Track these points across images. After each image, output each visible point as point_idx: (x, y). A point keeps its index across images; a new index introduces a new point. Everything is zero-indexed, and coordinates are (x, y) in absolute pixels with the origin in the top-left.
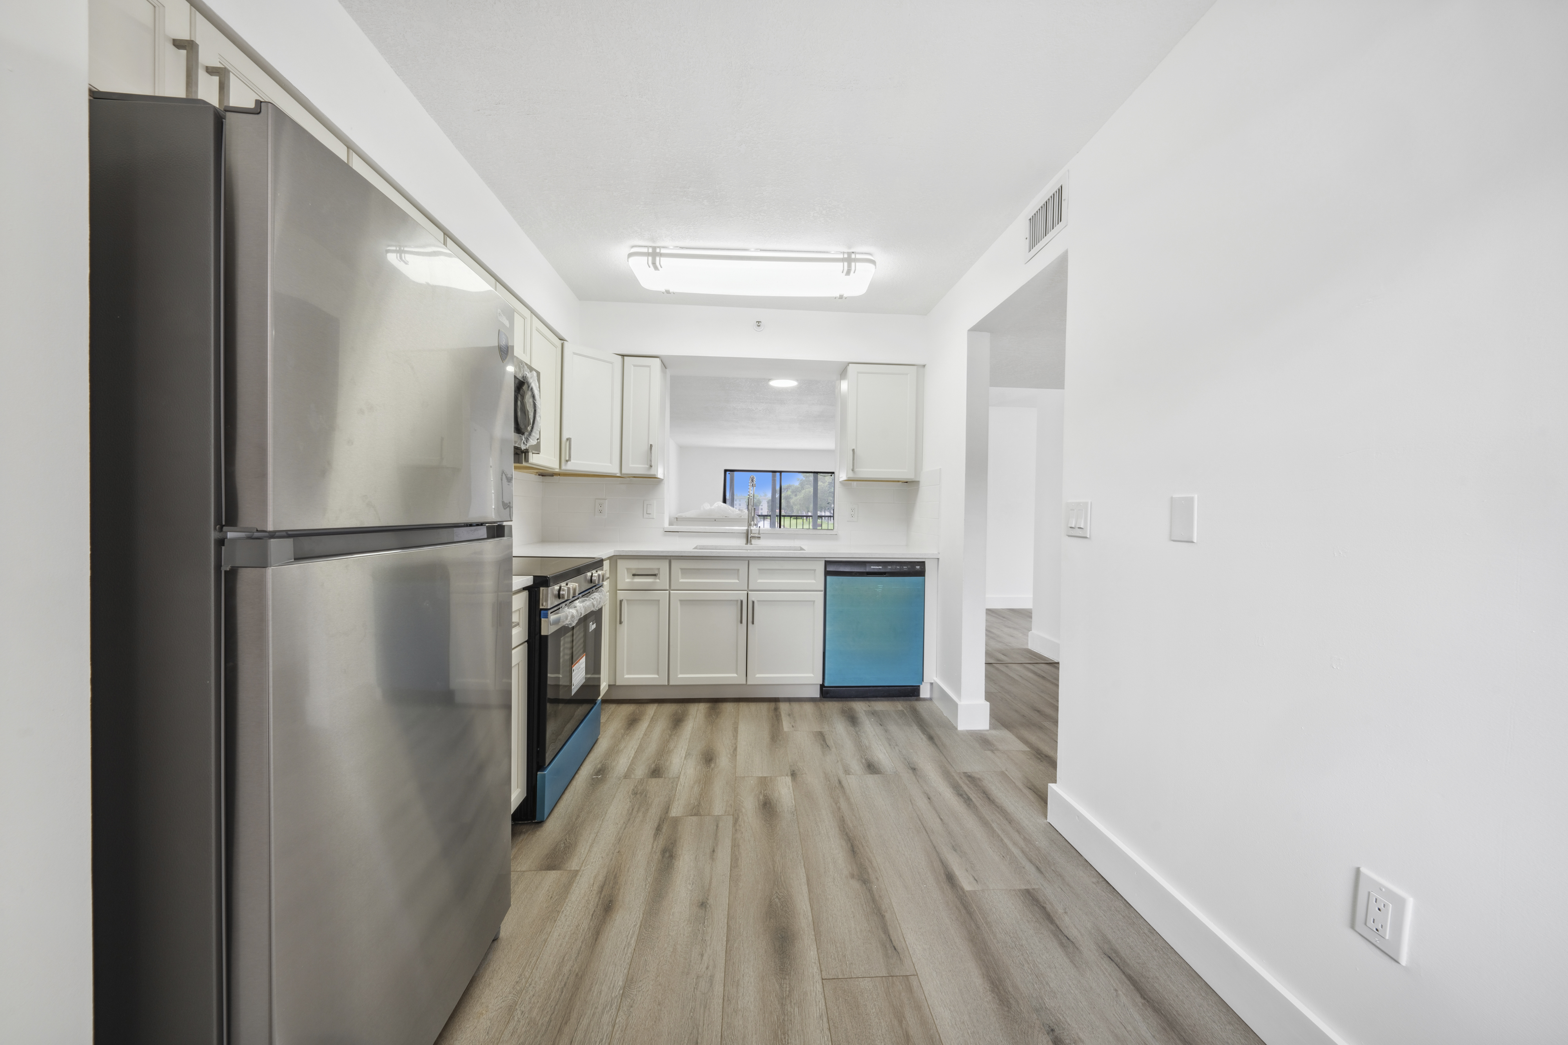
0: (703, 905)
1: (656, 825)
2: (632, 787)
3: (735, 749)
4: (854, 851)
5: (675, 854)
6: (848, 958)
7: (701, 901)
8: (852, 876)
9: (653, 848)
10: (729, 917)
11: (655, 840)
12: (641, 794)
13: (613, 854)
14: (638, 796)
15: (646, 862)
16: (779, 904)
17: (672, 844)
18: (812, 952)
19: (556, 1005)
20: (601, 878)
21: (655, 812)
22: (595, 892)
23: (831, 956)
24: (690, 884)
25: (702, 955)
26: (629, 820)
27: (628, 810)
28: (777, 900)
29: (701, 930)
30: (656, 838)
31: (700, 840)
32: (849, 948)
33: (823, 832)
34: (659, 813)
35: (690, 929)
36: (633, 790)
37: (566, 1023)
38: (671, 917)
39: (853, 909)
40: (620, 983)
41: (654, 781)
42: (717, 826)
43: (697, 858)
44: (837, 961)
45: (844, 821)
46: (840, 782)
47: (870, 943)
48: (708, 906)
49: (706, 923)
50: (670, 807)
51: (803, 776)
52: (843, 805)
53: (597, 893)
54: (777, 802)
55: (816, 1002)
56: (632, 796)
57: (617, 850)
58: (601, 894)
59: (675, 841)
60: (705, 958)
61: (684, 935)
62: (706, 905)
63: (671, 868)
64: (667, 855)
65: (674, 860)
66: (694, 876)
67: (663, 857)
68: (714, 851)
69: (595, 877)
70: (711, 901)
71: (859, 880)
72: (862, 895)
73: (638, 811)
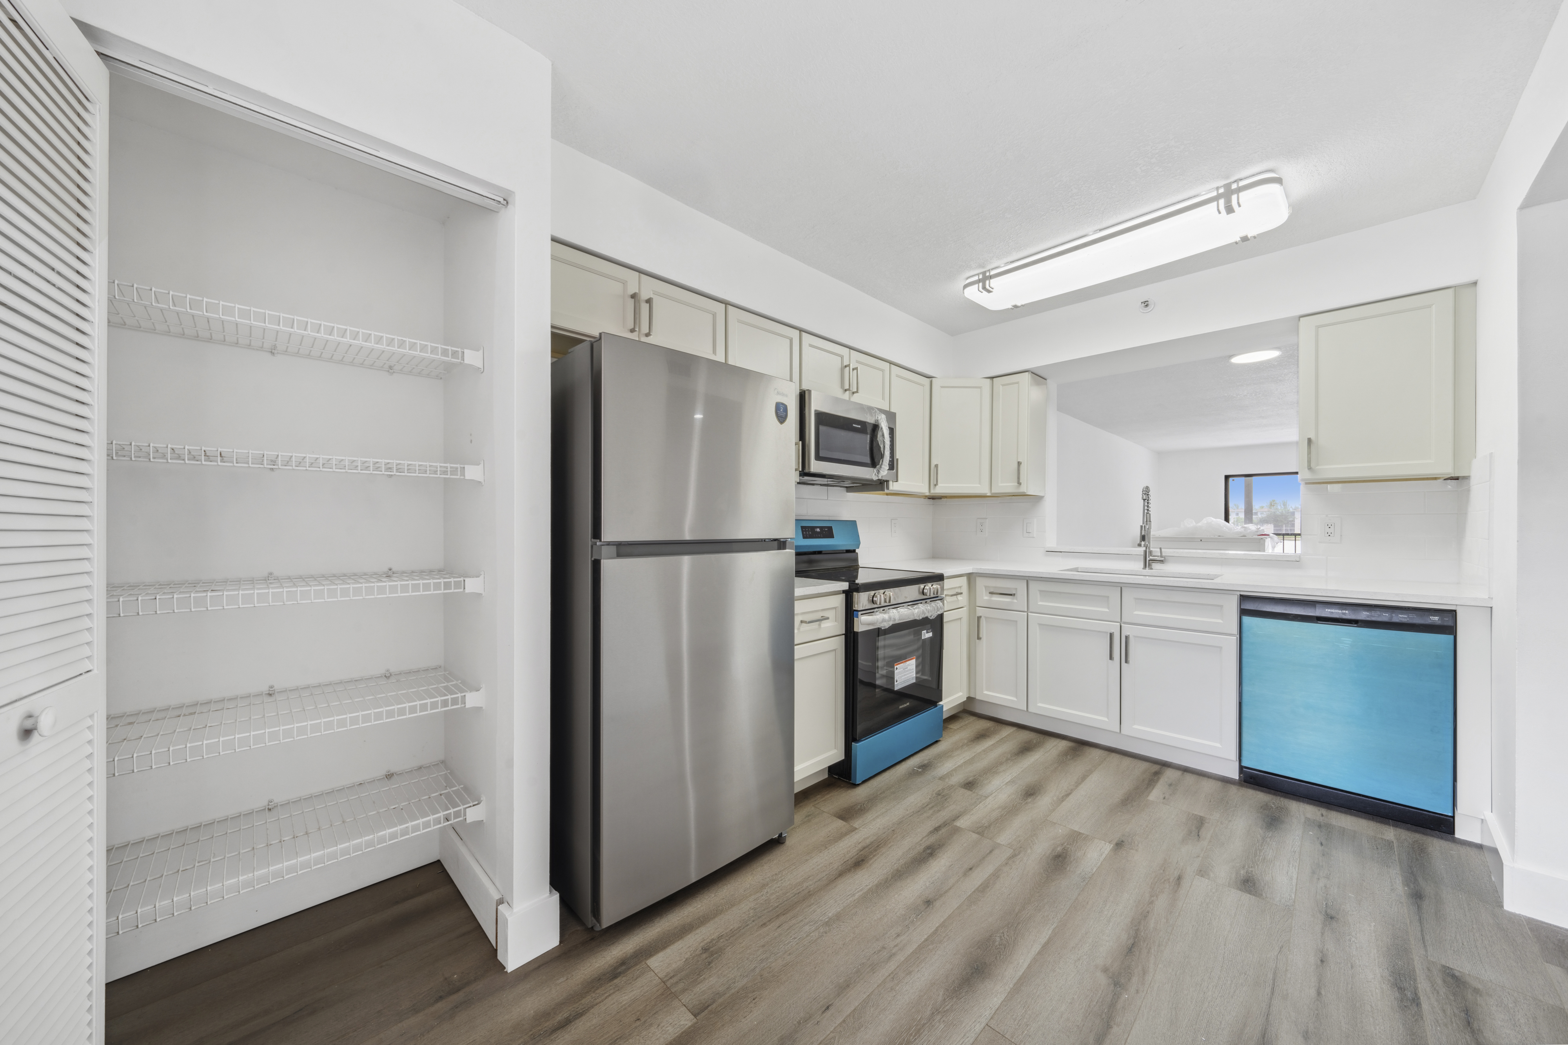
0: (928, 903)
1: (937, 825)
2: (940, 789)
3: (1068, 795)
4: (1130, 950)
5: (936, 854)
6: (1030, 1029)
7: (929, 899)
8: (1105, 970)
9: (921, 841)
10: (943, 925)
11: (928, 835)
12: (944, 796)
13: (888, 829)
14: (940, 797)
15: (908, 848)
16: (997, 943)
17: (939, 845)
18: (995, 999)
19: (786, 901)
20: (868, 842)
21: (944, 815)
22: (857, 849)
23: (1013, 1015)
24: (929, 882)
25: (898, 936)
26: (919, 811)
27: (923, 804)
28: (998, 939)
29: (911, 918)
30: (929, 835)
31: (965, 855)
32: (1039, 1023)
33: (1106, 913)
34: (947, 818)
35: (903, 912)
36: (939, 791)
37: (784, 915)
38: (896, 896)
39: (1076, 997)
40: (830, 915)
41: (963, 791)
42: (991, 852)
43: (952, 867)
44: (1015, 1023)
45: (1146, 917)
46: (1179, 878)
47: (1068, 1037)
48: (931, 906)
49: (919, 917)
50: (960, 817)
51: (1131, 851)
52: (1162, 902)
53: (858, 850)
54: (1074, 860)
55: (965, 1035)
56: (934, 795)
57: (892, 829)
58: (860, 852)
59: (943, 845)
60: (899, 939)
61: (896, 914)
62: (930, 904)
63: (924, 863)
64: (929, 851)
65: (930, 858)
66: (938, 879)
67: (924, 851)
68: (971, 869)
69: (864, 839)
70: (937, 904)
71: (1111, 978)
72: (1100, 992)
73: (930, 809)
